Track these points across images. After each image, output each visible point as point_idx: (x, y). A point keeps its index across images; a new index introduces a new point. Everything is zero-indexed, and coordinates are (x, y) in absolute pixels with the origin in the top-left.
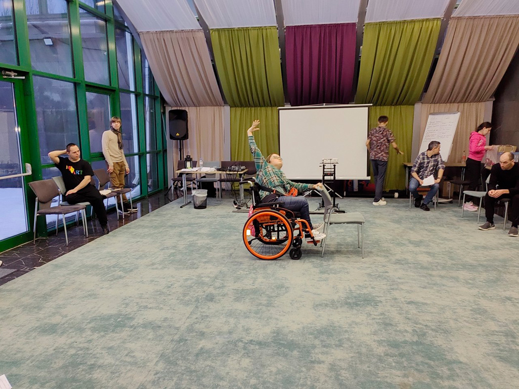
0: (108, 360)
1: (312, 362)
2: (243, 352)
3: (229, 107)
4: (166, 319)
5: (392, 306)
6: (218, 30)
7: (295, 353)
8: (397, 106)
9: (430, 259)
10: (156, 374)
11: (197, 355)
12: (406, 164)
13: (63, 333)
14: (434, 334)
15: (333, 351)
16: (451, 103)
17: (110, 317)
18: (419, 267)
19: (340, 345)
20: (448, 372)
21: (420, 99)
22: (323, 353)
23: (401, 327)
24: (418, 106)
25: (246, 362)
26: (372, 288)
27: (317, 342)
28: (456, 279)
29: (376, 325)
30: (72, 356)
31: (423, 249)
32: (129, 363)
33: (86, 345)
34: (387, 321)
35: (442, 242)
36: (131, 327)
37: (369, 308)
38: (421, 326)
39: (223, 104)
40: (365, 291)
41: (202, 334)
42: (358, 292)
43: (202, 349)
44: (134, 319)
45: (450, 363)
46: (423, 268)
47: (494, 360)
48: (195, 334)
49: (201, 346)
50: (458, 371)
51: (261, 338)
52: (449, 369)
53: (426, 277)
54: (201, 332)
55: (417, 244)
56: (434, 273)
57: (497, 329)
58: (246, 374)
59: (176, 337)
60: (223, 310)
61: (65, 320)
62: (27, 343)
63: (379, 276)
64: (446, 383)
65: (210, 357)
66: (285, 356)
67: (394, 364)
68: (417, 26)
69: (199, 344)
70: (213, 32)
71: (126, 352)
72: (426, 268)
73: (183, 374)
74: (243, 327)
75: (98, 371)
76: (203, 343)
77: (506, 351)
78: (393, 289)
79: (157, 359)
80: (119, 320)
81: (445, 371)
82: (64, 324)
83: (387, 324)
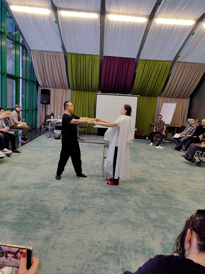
0: (47, 199)
1: (127, 200)
2: (100, 197)
3: (71, 90)
4: (63, 185)
5: (153, 182)
6: (71, 53)
7: (120, 197)
8: (150, 97)
9: (164, 166)
10: (69, 203)
11: (82, 198)
12: (152, 124)
13: (22, 189)
14: (169, 192)
15: (134, 197)
16: (172, 98)
17: (39, 183)
18: (161, 168)
19: (136, 195)
20: (175, 204)
21: (160, 95)
22: (130, 198)
23: (157, 189)
24: (158, 98)
25: (102, 200)
26: (144, 176)
27: (127, 194)
28: (175, 173)
29: (148, 189)
30: (31, 197)
31: (161, 162)
32: (56, 200)
33: (35, 193)
34: (152, 187)
35: (168, 159)
36: (50, 187)
37: (144, 183)
38: (164, 189)
39: (68, 89)
40: (141, 177)
41: (81, 191)
42: (139, 177)
43: (83, 196)
44: (50, 185)
45: (175, 201)
46: (162, 169)
47: (191, 200)
48: (78, 190)
49: (82, 195)
50: (178, 203)
51: (105, 192)
52: (175, 203)
53: (164, 172)
54: (80, 190)
55: (159, 159)
56: (167, 171)
57: (191, 191)
58: (103, 204)
59: (71, 192)
60: (86, 182)
61: (19, 184)
62: (8, 192)
63: (146, 172)
64: (175, 207)
65: (87, 198)
66: (117, 198)
67: (156, 201)
68: (161, 63)
69: (81, 194)
70: (69, 54)
71: (53, 196)
72: (163, 169)
73: (80, 204)
74: (97, 188)
75: (45, 202)
76: (82, 194)
77: (194, 197)
78: (152, 176)
79: (67, 199)
80: (43, 185)
81: (174, 203)
82: (20, 186)
83: (152, 189)
